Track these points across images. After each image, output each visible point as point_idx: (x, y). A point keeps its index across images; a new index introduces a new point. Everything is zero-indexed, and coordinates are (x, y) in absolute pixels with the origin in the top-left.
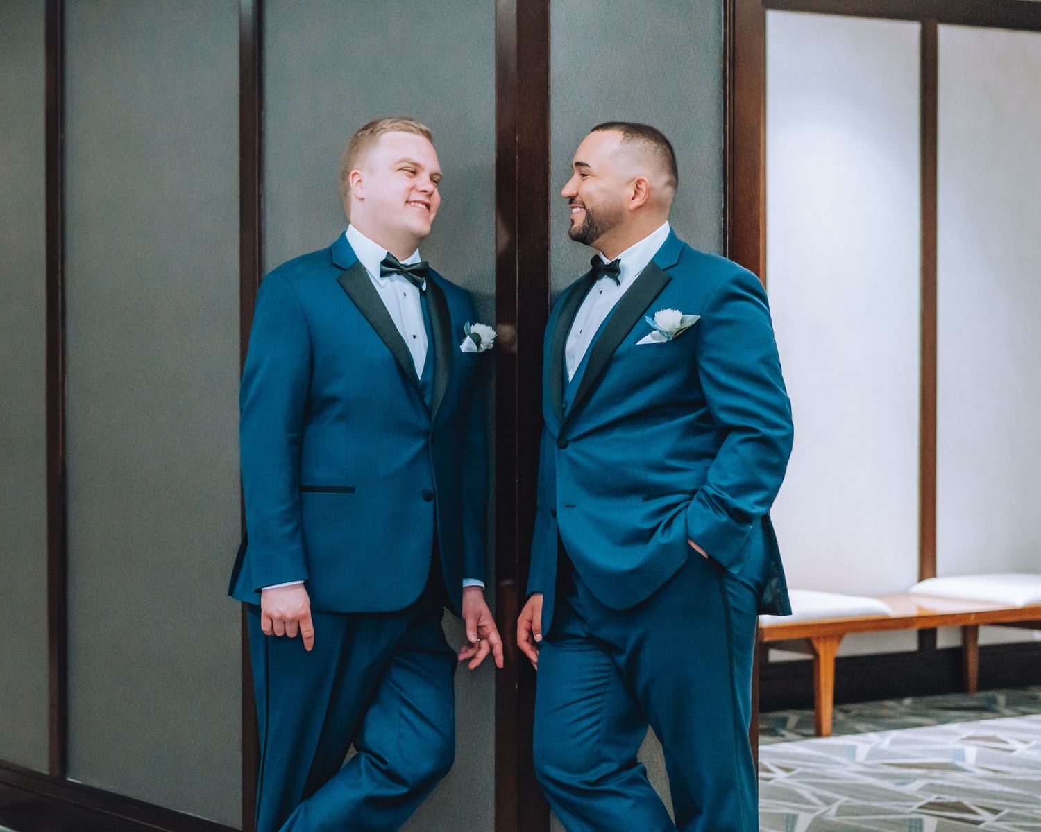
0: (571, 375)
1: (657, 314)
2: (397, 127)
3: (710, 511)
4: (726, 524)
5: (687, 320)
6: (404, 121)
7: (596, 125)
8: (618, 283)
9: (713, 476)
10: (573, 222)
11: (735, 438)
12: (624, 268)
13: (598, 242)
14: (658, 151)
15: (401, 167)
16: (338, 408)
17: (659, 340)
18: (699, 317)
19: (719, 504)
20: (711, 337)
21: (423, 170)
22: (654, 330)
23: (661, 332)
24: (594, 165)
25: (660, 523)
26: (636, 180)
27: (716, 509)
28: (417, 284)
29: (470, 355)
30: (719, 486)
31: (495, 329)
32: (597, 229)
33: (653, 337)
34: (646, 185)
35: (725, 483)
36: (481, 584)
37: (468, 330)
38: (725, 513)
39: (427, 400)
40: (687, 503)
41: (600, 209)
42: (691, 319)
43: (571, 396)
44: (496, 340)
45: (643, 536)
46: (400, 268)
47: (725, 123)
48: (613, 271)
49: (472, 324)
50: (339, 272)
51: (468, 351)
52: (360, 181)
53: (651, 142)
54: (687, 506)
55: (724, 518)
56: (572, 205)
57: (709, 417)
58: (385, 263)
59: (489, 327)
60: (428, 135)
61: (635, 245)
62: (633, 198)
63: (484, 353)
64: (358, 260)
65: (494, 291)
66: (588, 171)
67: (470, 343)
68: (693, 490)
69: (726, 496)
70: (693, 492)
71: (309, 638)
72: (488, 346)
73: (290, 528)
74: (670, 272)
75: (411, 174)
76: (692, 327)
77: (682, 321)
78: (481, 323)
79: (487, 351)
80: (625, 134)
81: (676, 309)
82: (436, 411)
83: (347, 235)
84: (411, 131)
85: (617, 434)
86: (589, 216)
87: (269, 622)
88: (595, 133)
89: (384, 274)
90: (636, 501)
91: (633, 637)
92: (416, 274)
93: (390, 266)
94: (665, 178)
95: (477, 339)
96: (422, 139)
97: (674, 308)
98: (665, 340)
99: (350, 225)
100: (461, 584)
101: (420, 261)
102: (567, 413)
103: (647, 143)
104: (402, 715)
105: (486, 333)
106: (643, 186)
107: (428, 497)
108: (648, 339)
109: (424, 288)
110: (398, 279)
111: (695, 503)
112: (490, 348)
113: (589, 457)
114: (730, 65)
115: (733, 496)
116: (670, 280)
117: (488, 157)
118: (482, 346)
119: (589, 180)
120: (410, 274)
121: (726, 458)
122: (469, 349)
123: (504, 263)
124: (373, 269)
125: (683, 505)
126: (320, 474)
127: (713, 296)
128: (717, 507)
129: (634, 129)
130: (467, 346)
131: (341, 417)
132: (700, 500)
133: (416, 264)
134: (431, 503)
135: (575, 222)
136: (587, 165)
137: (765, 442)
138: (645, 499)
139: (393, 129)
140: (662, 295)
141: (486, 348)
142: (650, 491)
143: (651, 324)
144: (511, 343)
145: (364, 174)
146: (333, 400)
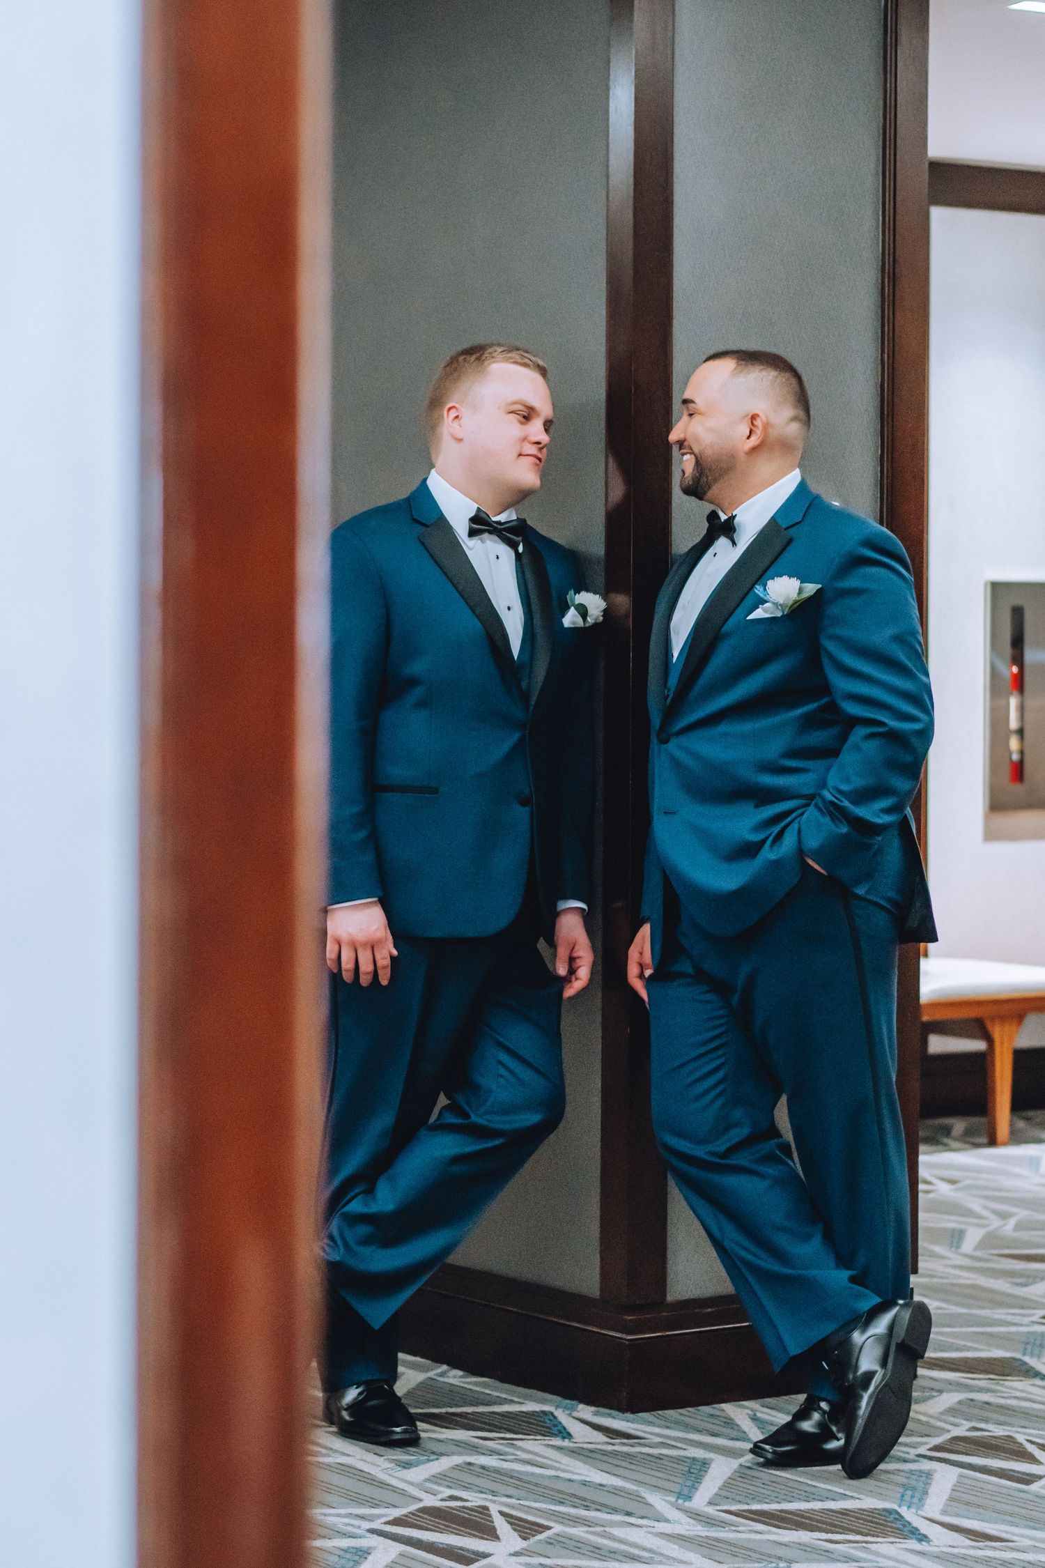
0: (676, 654)
1: (770, 583)
2: (511, 358)
3: (828, 819)
4: (846, 836)
5: (807, 590)
6: (518, 352)
7: (712, 352)
8: (734, 543)
9: (833, 780)
10: (684, 472)
11: (860, 732)
12: (739, 524)
13: (710, 494)
14: (778, 380)
15: (511, 410)
16: (418, 692)
17: (772, 613)
18: (820, 586)
19: (836, 812)
20: (834, 610)
21: (538, 415)
22: (766, 602)
23: (773, 603)
24: (700, 403)
25: (770, 835)
26: (750, 416)
27: (834, 818)
28: (513, 545)
29: (574, 630)
30: (840, 792)
31: (605, 598)
32: (707, 477)
33: (765, 611)
34: (761, 421)
35: (845, 787)
36: (584, 906)
37: (573, 600)
38: (845, 823)
39: (524, 684)
40: (804, 809)
41: (709, 452)
42: (811, 588)
43: (673, 681)
44: (606, 612)
45: (749, 850)
46: (491, 526)
47: (883, 352)
48: (727, 529)
49: (578, 592)
50: (422, 529)
51: (572, 626)
52: (457, 417)
53: (769, 369)
54: (802, 814)
55: (844, 829)
56: (683, 451)
57: (833, 707)
58: (473, 520)
59: (598, 596)
60: (543, 371)
61: (755, 497)
62: (749, 437)
63: (590, 627)
64: (443, 514)
65: (603, 553)
66: (695, 408)
67: (574, 616)
68: (811, 795)
69: (846, 803)
70: (811, 797)
71: (384, 968)
72: (596, 619)
73: (362, 834)
74: (791, 531)
75: (523, 420)
76: (810, 598)
77: (800, 591)
78: (587, 591)
79: (595, 625)
80: (737, 363)
81: (794, 577)
82: (533, 699)
83: (429, 482)
84: (526, 365)
85: (724, 727)
86: (698, 463)
87: (337, 947)
88: (710, 364)
89: (472, 533)
90: (748, 807)
91: (745, 970)
92: (512, 534)
93: (480, 524)
94: (788, 411)
95: (583, 611)
96: (536, 376)
97: (790, 576)
98: (779, 614)
99: (433, 471)
100: (555, 906)
101: (516, 518)
102: (668, 701)
103: (764, 373)
104: (500, 1063)
105: (594, 603)
106: (758, 422)
107: (524, 802)
108: (759, 614)
109: (521, 549)
110: (489, 539)
111: (811, 812)
112: (598, 621)
113: (694, 755)
114: (889, 281)
115: (853, 803)
116: (790, 541)
117: (598, 392)
118: (589, 619)
119: (696, 418)
120: (504, 533)
121: (848, 757)
122: (574, 623)
123: (616, 520)
124: (460, 526)
125: (800, 811)
126: (396, 771)
127: (837, 561)
128: (835, 816)
129: (749, 357)
130: (570, 619)
131: (422, 704)
132: (817, 806)
133: (512, 521)
134: (528, 809)
135: (686, 471)
136: (692, 402)
137: (894, 737)
138: (757, 806)
139: (507, 360)
140: (780, 559)
141: (593, 621)
142: (764, 796)
143: (761, 595)
144: (626, 616)
145: (464, 412)
146: (413, 682)
